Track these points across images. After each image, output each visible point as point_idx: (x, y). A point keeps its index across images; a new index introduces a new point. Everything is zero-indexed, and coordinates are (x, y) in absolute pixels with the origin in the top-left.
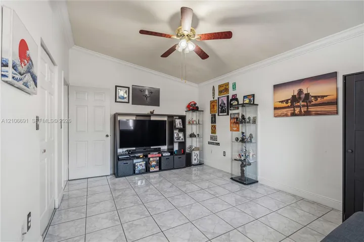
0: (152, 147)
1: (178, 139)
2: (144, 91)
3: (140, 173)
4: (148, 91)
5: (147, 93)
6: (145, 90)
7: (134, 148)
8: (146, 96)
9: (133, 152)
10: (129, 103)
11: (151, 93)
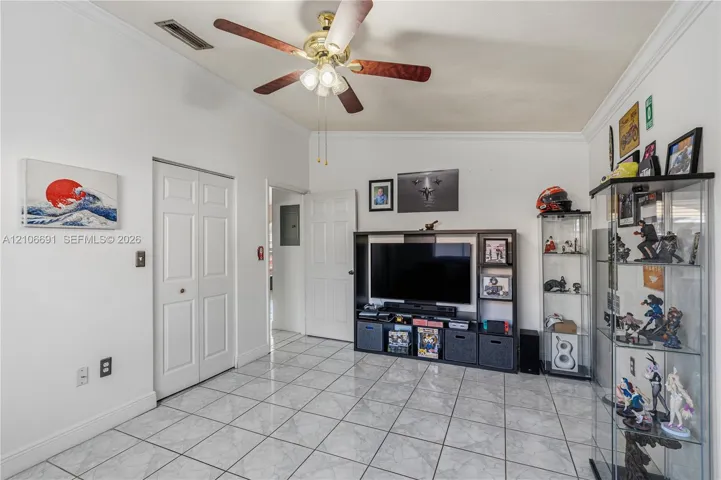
0: (438, 304)
1: (493, 293)
2: (422, 181)
3: (397, 354)
4: (431, 179)
5: (427, 184)
6: (424, 178)
7: (403, 301)
8: (425, 192)
9: (396, 308)
10: (391, 209)
11: (438, 182)
